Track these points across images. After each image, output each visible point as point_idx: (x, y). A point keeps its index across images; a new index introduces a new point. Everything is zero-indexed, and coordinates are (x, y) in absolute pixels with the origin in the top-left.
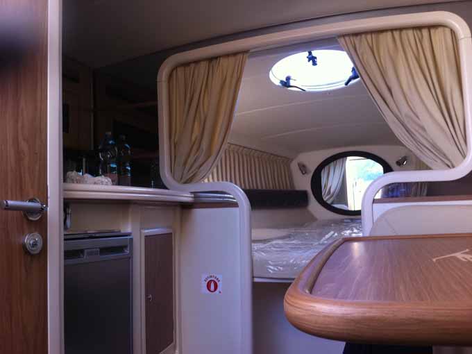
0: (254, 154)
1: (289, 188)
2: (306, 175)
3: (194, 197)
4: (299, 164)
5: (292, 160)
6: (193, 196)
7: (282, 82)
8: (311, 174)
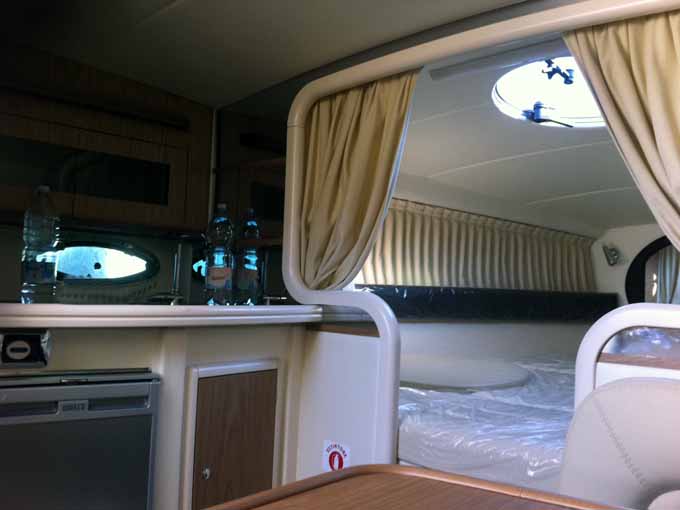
0: (516, 228)
1: (584, 289)
2: (616, 266)
3: (323, 313)
4: (605, 248)
5: (594, 239)
6: (320, 310)
7: (526, 113)
8: (626, 267)
